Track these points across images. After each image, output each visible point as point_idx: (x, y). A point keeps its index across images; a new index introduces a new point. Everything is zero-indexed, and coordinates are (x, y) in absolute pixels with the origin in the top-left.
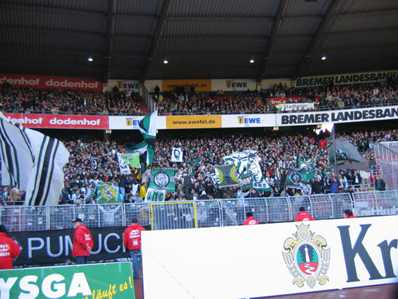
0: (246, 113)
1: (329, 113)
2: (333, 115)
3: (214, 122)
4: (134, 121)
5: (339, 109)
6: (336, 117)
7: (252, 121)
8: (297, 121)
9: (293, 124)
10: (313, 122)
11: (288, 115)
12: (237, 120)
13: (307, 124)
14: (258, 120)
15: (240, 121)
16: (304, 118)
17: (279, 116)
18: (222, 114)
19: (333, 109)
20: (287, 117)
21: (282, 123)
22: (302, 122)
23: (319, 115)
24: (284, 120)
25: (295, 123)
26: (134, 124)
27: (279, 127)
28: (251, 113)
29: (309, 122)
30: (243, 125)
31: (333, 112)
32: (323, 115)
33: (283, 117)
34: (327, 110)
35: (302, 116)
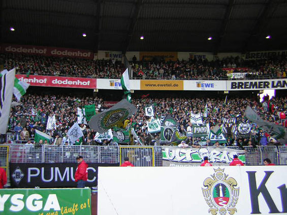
0: (203, 79)
1: (270, 81)
2: (273, 83)
3: (177, 85)
4: (116, 83)
5: (277, 78)
6: (275, 85)
7: (207, 85)
8: (243, 86)
9: (240, 89)
10: (256, 88)
11: (237, 82)
12: (196, 85)
13: (252, 89)
14: (212, 85)
15: (198, 85)
16: (249, 84)
17: (229, 82)
18: (184, 79)
19: (273, 78)
20: (236, 83)
21: (232, 88)
22: (248, 88)
23: (262, 82)
24: (233, 85)
25: (242, 88)
26: (115, 85)
27: (229, 91)
28: (207, 80)
29: (253, 88)
30: (200, 89)
31: (273, 80)
32: (265, 82)
33: (232, 83)
34: (269, 79)
35: (248, 83)
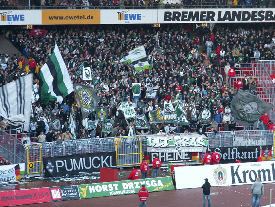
0: (126, 8)
1: (216, 11)
2: (220, 13)
3: (92, 18)
4: (8, 16)
5: (226, 7)
6: (222, 16)
7: (133, 17)
8: (180, 18)
9: (176, 22)
10: (197, 20)
11: (172, 11)
12: (117, 15)
13: (191, 22)
14: (139, 17)
15: (120, 17)
16: (188, 15)
17: (162, 12)
18: (101, 8)
19: (220, 7)
20: (170, 13)
21: (164, 21)
22: (186, 20)
23: (205, 12)
24: (167, 16)
25: (178, 20)
26: (8, 20)
27: (161, 25)
28: (132, 8)
29: (193, 20)
30: (122, 22)
31: (220, 10)
32: (209, 13)
33: (166, 13)
34: (214, 7)
35: (187, 13)
